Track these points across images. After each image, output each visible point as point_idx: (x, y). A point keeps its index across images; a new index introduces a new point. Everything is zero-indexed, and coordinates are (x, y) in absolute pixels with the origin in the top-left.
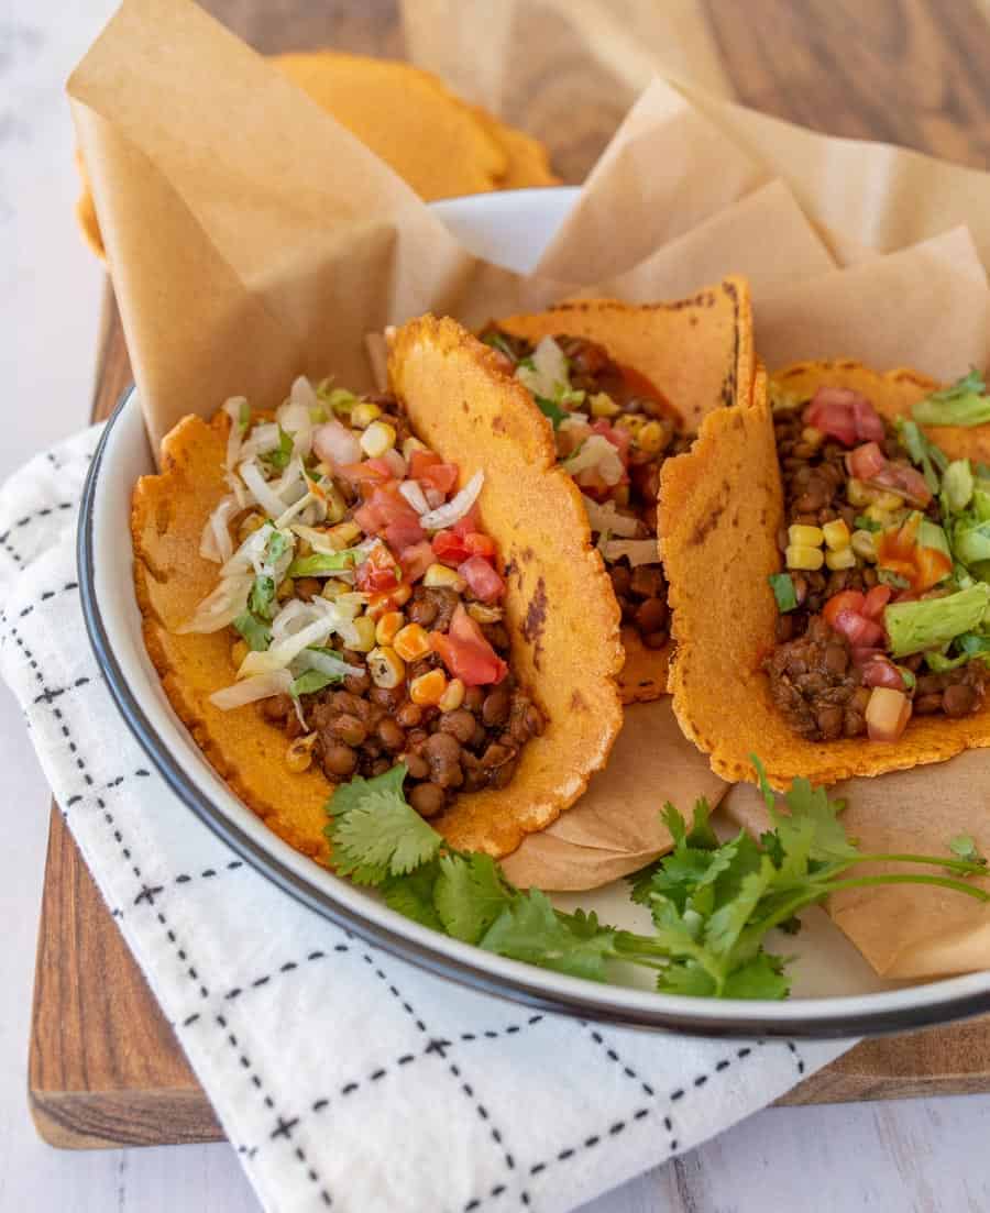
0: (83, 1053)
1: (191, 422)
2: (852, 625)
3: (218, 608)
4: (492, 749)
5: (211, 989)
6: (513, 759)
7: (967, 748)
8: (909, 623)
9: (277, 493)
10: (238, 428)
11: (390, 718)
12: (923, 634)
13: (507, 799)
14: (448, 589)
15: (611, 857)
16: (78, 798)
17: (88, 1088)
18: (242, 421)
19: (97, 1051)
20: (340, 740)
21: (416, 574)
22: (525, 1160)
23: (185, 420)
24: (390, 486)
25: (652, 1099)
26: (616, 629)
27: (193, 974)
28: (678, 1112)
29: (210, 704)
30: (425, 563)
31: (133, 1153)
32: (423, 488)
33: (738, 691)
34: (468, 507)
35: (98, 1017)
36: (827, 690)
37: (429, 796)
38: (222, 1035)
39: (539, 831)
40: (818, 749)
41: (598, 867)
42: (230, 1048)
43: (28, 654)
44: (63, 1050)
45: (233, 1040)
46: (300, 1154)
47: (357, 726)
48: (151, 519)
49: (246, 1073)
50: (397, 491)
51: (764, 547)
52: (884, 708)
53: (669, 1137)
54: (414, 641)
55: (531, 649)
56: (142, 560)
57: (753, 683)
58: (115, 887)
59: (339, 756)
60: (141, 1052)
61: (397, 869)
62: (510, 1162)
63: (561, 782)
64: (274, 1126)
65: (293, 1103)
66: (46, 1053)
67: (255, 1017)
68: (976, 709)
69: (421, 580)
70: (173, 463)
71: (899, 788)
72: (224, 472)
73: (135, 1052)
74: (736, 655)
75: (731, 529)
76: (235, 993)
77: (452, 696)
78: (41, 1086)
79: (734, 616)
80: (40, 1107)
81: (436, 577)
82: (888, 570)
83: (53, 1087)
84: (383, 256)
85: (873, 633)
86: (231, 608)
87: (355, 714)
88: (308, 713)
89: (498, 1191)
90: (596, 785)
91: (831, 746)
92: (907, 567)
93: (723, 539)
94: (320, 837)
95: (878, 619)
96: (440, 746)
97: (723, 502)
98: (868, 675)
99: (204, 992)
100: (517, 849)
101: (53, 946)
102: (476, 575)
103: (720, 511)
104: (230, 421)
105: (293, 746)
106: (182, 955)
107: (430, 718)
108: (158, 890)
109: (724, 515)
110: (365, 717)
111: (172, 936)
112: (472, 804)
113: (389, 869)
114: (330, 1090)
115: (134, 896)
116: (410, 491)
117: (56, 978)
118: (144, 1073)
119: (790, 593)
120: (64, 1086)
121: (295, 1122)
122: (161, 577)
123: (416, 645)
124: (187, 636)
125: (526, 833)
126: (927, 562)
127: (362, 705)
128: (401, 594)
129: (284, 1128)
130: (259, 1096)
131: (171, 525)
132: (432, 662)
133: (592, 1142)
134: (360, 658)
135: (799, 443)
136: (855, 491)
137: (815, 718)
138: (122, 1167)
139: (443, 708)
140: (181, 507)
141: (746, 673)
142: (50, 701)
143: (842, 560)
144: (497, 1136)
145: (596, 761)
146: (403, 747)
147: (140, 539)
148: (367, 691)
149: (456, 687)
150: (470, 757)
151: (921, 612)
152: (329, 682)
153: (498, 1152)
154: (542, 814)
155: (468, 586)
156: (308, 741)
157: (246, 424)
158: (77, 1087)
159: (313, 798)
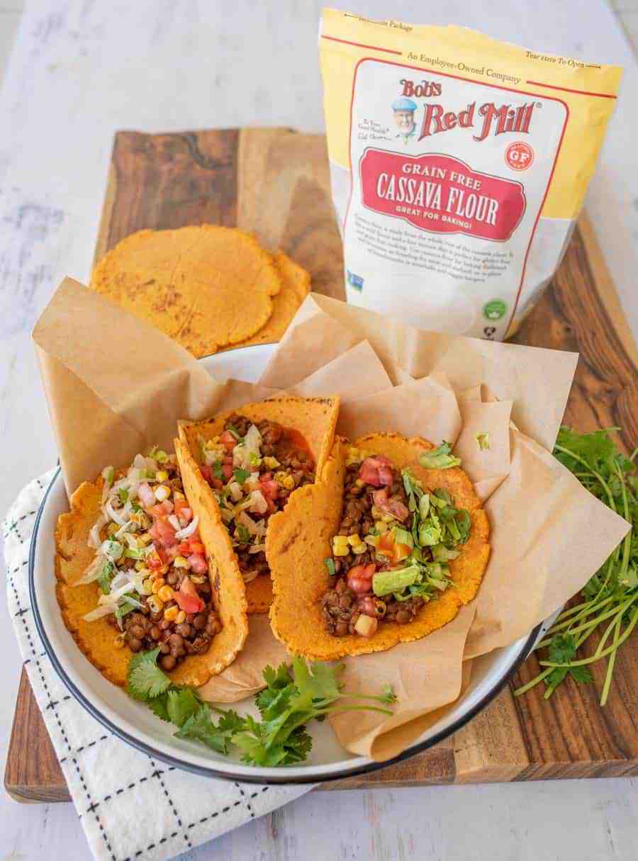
0: (26, 770)
1: (85, 486)
2: (355, 584)
3: (90, 574)
4: (197, 640)
5: (72, 747)
6: (207, 643)
7: (400, 642)
8: (384, 582)
9: (121, 517)
10: (108, 483)
11: (155, 625)
12: (389, 587)
13: (205, 659)
14: (183, 568)
15: (241, 689)
16: (29, 661)
17: (27, 784)
18: (109, 481)
19: (32, 769)
20: (134, 636)
21: (170, 560)
22: (186, 823)
23: (82, 485)
24: (164, 518)
25: (243, 797)
26: (243, 595)
27: (66, 740)
28: (254, 802)
29: (83, 620)
30: (174, 556)
31: (51, 805)
32: (179, 519)
33: (305, 614)
34: (195, 528)
35: (34, 753)
36: (342, 614)
37: (169, 662)
38: (74, 767)
39: (217, 675)
40: (337, 640)
41: (236, 693)
42: (77, 773)
43: (15, 591)
44: (18, 768)
45: (78, 769)
46: (98, 819)
47: (141, 631)
48: (64, 535)
49: (82, 784)
50: (167, 519)
51: (321, 546)
52: (363, 624)
53: (250, 812)
54: (166, 593)
55: (217, 593)
56: (60, 554)
57: (314, 608)
58: (42, 701)
59: (135, 642)
60: (48, 769)
61: (151, 695)
62: (180, 823)
63: (226, 654)
64: (89, 806)
65: (98, 797)
66: (12, 770)
67: (88, 760)
68: (411, 620)
69: (173, 562)
70: (75, 507)
71: (367, 661)
72: (100, 505)
73: (46, 769)
74: (305, 597)
75: (302, 542)
76: (82, 749)
77: (180, 618)
78: (9, 783)
79: (305, 580)
80: (9, 790)
81: (179, 563)
82: (380, 555)
83: (13, 784)
84: (183, 386)
85: (366, 587)
86: (97, 572)
87: (141, 626)
88: (124, 622)
89: (174, 835)
90: (239, 655)
91: (343, 639)
92: (389, 552)
93: (297, 549)
94: (124, 678)
95: (370, 580)
96: (175, 639)
97: (298, 532)
98: (361, 607)
99: (70, 748)
100: (208, 682)
101: (19, 722)
102: (195, 562)
103: (296, 536)
104: (104, 480)
105: (117, 637)
106: (63, 732)
107: (172, 627)
108: (56, 703)
109: (298, 538)
110: (145, 627)
111: (60, 723)
112: (191, 661)
113: (149, 695)
114: (112, 792)
115: (47, 705)
116: (173, 520)
117: (19, 736)
118: (49, 778)
119: (333, 567)
120: (17, 784)
121: (97, 805)
122: (68, 559)
123: (166, 595)
124: (77, 587)
125: (212, 675)
126: (398, 550)
127: (144, 621)
128: (164, 570)
129: (93, 807)
130: (85, 793)
131: (74, 534)
132: (174, 603)
133: (215, 815)
134: (143, 599)
135: (353, 487)
136: (374, 512)
137: (335, 627)
138: (47, 810)
139: (176, 622)
140: (79, 526)
141: (310, 604)
142: (21, 615)
143: (359, 549)
144: (175, 813)
145: (238, 647)
146: (161, 638)
147: (59, 544)
148: (148, 615)
149: (181, 613)
150: (188, 643)
151: (388, 577)
152: (133, 608)
153: (176, 819)
154: (218, 667)
155: (192, 567)
156: (123, 635)
157: (112, 481)
158: (22, 784)
159: (125, 660)
